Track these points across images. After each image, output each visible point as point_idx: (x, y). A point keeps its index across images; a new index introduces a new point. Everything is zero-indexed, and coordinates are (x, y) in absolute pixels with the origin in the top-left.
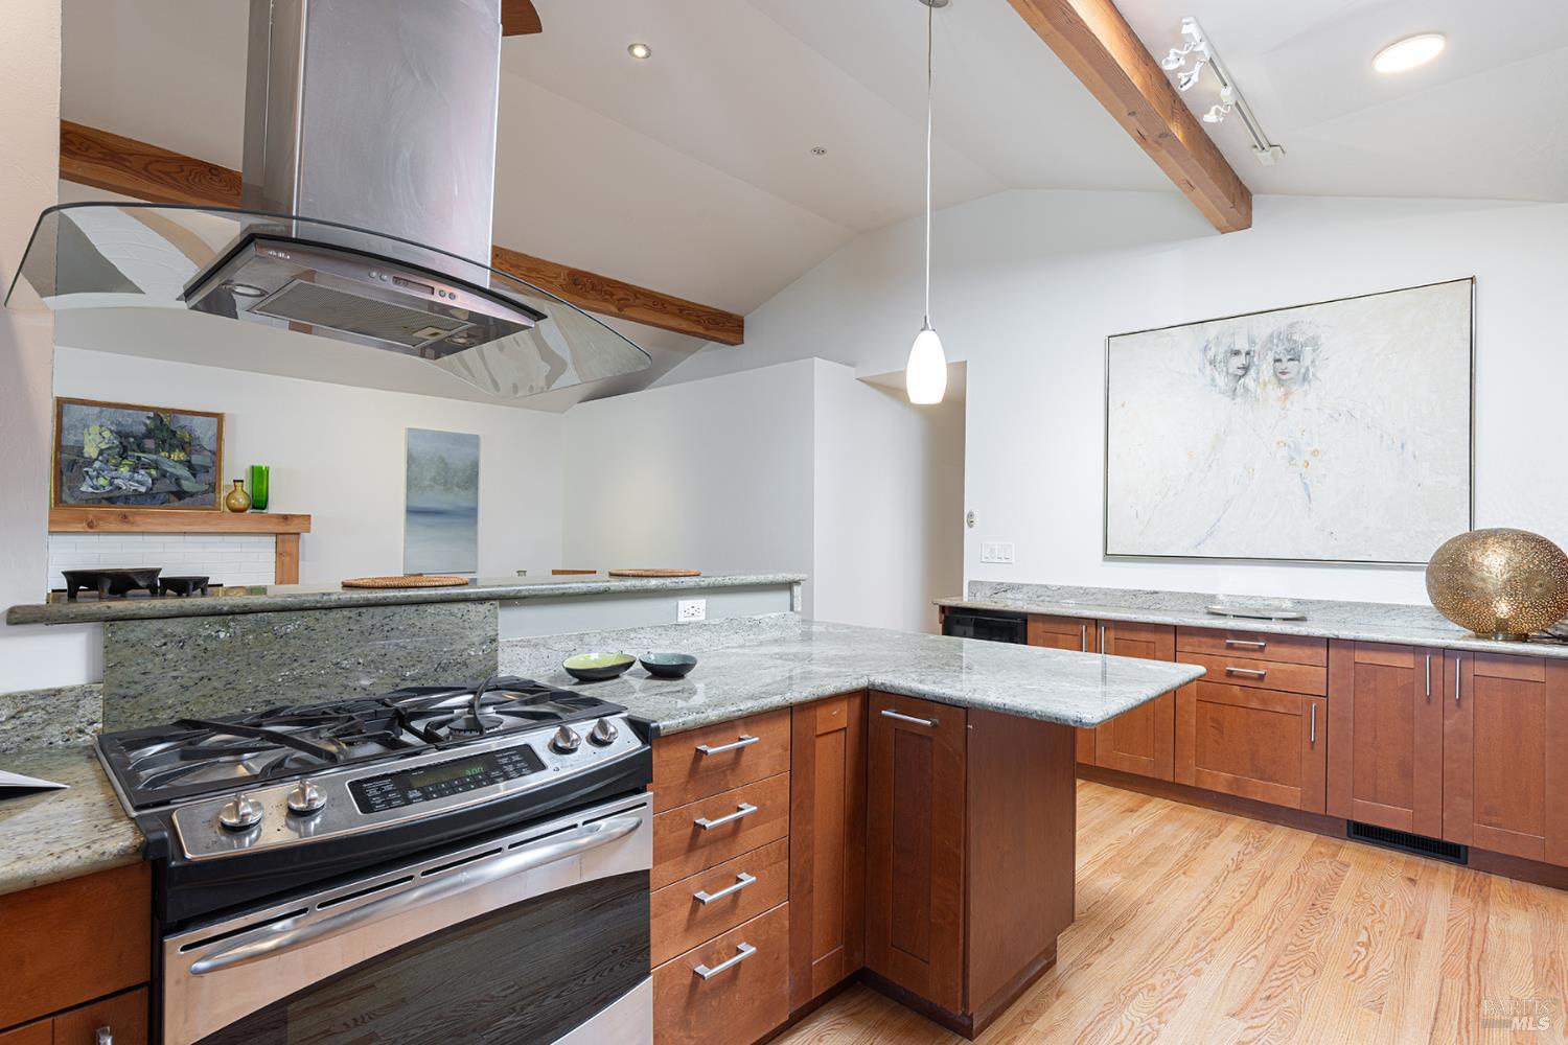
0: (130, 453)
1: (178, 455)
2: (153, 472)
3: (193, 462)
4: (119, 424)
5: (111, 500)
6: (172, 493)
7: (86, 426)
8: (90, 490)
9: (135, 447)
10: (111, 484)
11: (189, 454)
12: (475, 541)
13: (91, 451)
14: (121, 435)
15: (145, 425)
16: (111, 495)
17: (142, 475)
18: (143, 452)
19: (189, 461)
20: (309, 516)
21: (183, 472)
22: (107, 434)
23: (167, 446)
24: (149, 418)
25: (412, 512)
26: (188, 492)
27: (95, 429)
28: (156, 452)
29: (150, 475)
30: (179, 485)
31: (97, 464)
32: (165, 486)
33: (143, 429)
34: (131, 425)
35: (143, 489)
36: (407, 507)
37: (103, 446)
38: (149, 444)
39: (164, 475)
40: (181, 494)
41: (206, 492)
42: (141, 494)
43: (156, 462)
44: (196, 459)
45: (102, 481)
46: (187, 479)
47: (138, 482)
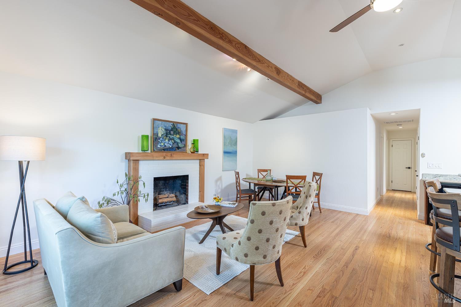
0: (168, 135)
1: (178, 136)
2: (173, 141)
3: (181, 138)
4: (166, 127)
5: (164, 150)
6: (176, 147)
7: (159, 127)
8: (160, 147)
9: (169, 134)
10: (164, 145)
11: (180, 136)
12: (236, 161)
13: (160, 135)
14: (166, 130)
15: (171, 127)
16: (164, 148)
17: (170, 142)
18: (171, 135)
19: (180, 138)
20: (208, 154)
21: (179, 141)
22: (163, 130)
23: (176, 133)
24: (172, 125)
25: (225, 152)
26: (180, 147)
27: (160, 128)
28: (173, 135)
29: (172, 142)
30: (178, 145)
31: (161, 139)
32: (175, 145)
33: (170, 128)
34: (168, 127)
35: (171, 146)
36: (224, 151)
37: (163, 133)
38: (172, 132)
39: (175, 142)
40: (178, 148)
41: (183, 147)
42: (170, 148)
43: (173, 138)
44: (182, 137)
45: (162, 144)
46: (180, 143)
47: (170, 144)
